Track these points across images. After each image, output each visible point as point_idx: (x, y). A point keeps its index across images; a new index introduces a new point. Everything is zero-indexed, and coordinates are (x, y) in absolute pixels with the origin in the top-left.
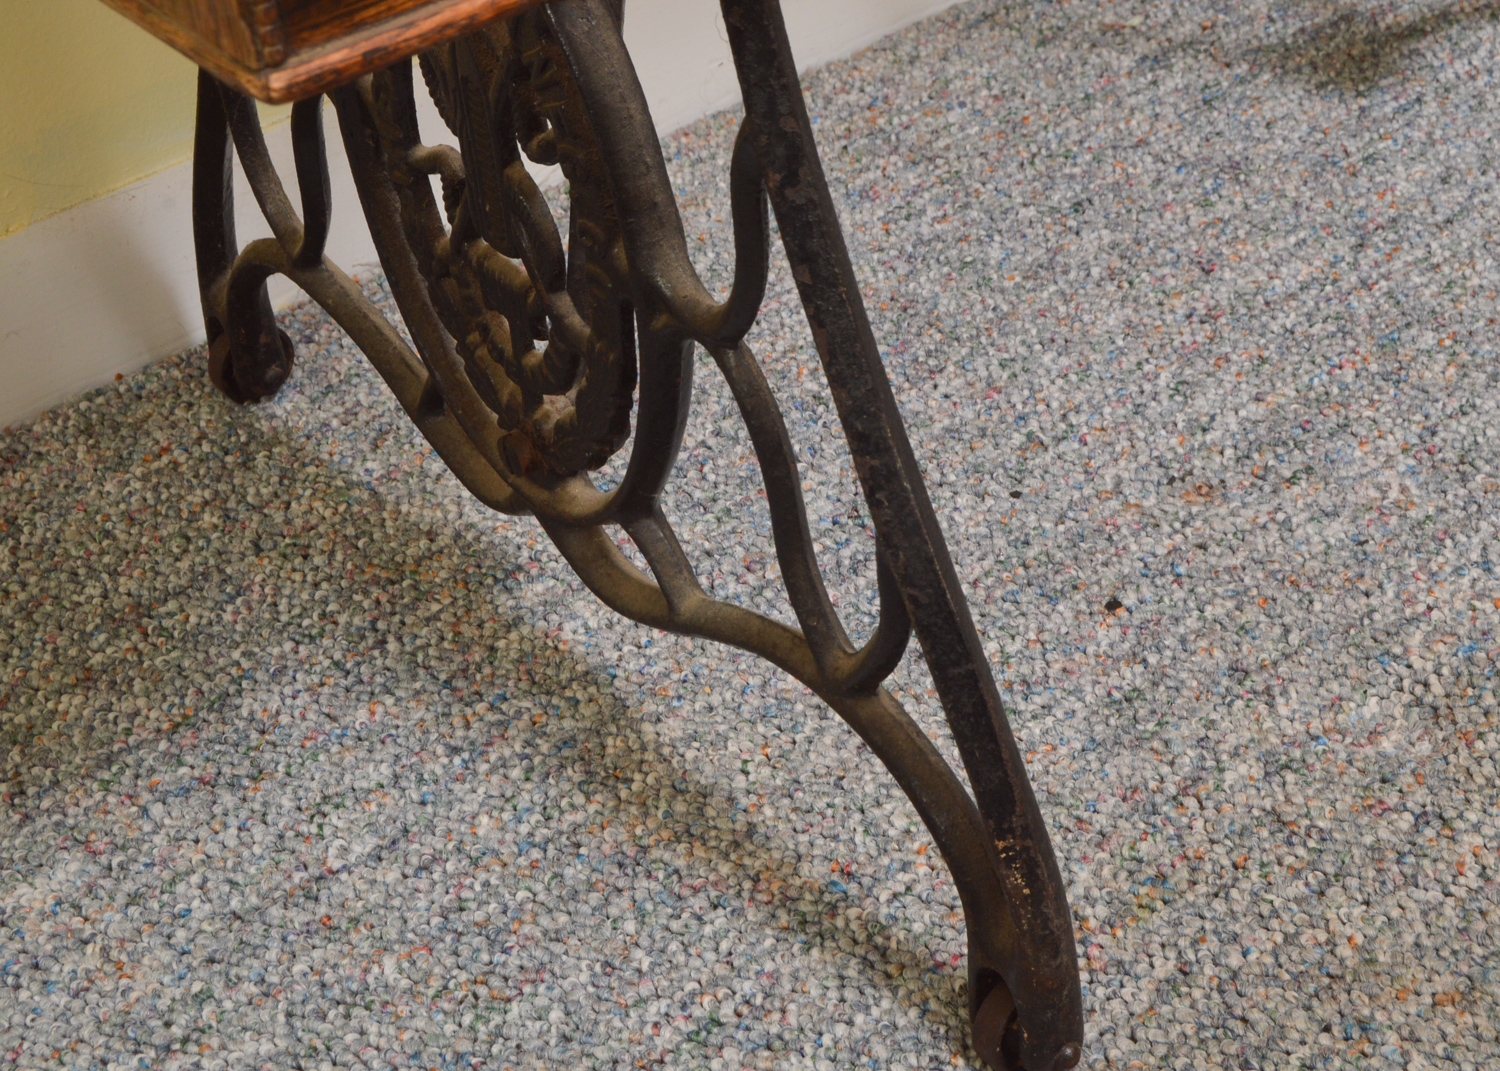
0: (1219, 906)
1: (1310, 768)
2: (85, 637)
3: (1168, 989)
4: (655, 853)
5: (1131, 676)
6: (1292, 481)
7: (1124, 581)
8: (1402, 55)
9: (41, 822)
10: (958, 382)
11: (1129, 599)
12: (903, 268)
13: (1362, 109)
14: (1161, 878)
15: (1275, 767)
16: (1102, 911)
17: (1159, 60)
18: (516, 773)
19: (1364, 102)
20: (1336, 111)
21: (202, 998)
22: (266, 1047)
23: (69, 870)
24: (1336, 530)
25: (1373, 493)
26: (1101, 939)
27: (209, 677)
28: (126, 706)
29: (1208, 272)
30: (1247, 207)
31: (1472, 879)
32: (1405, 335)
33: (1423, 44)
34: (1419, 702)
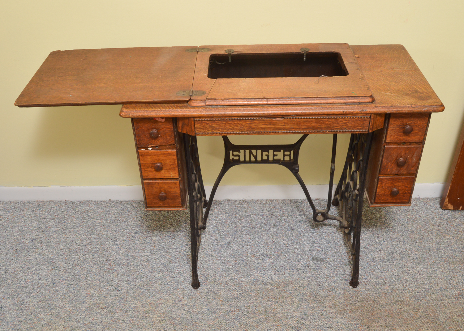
0: (216, 286)
1: (233, 281)
2: (175, 221)
3: (207, 289)
4: (189, 259)
5: (231, 267)
6: (260, 259)
7: (239, 260)
8: (321, 227)
9: (160, 233)
10: (249, 236)
11: (238, 261)
12: (257, 224)
13: (311, 230)
14: (215, 281)
15: (232, 279)
16: (209, 281)
17: (301, 215)
18: (188, 248)
19: (311, 229)
20: (308, 229)
21: (157, 252)
22: (157, 257)
23: (158, 238)
24: (258, 265)
25: (264, 264)
26: (207, 283)
27: (178, 229)
28: (171, 228)
29: (278, 238)
30: (289, 234)
31: (232, 295)
32: (284, 253)
33: (324, 226)
34: (247, 281)
